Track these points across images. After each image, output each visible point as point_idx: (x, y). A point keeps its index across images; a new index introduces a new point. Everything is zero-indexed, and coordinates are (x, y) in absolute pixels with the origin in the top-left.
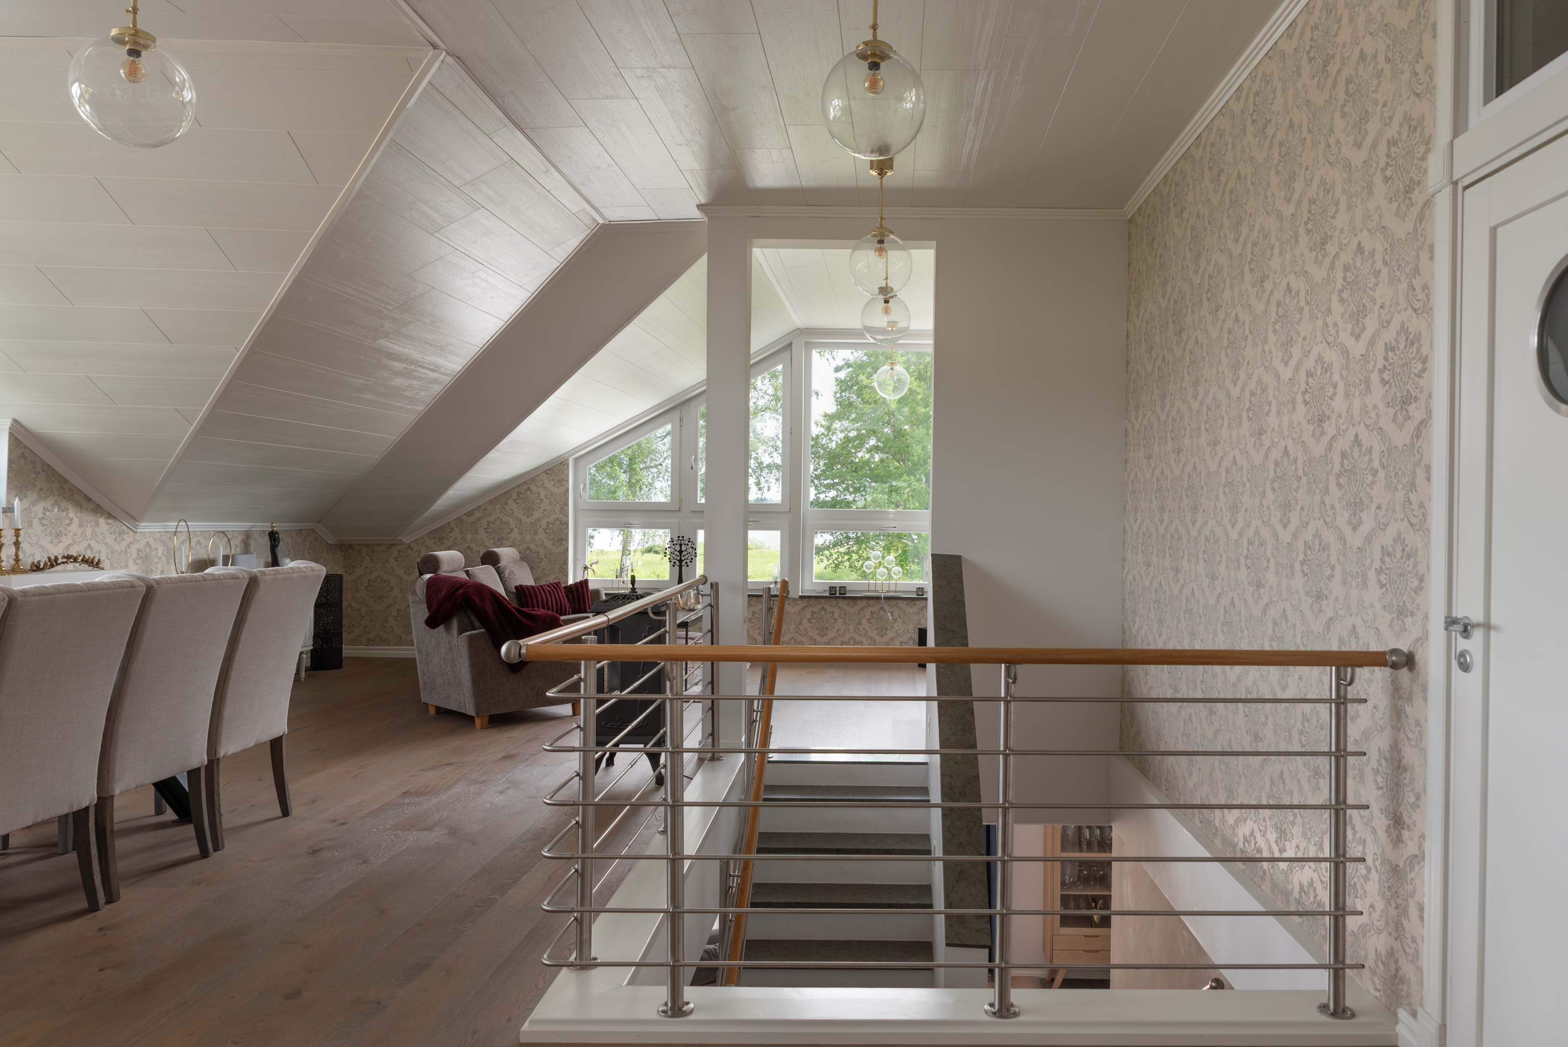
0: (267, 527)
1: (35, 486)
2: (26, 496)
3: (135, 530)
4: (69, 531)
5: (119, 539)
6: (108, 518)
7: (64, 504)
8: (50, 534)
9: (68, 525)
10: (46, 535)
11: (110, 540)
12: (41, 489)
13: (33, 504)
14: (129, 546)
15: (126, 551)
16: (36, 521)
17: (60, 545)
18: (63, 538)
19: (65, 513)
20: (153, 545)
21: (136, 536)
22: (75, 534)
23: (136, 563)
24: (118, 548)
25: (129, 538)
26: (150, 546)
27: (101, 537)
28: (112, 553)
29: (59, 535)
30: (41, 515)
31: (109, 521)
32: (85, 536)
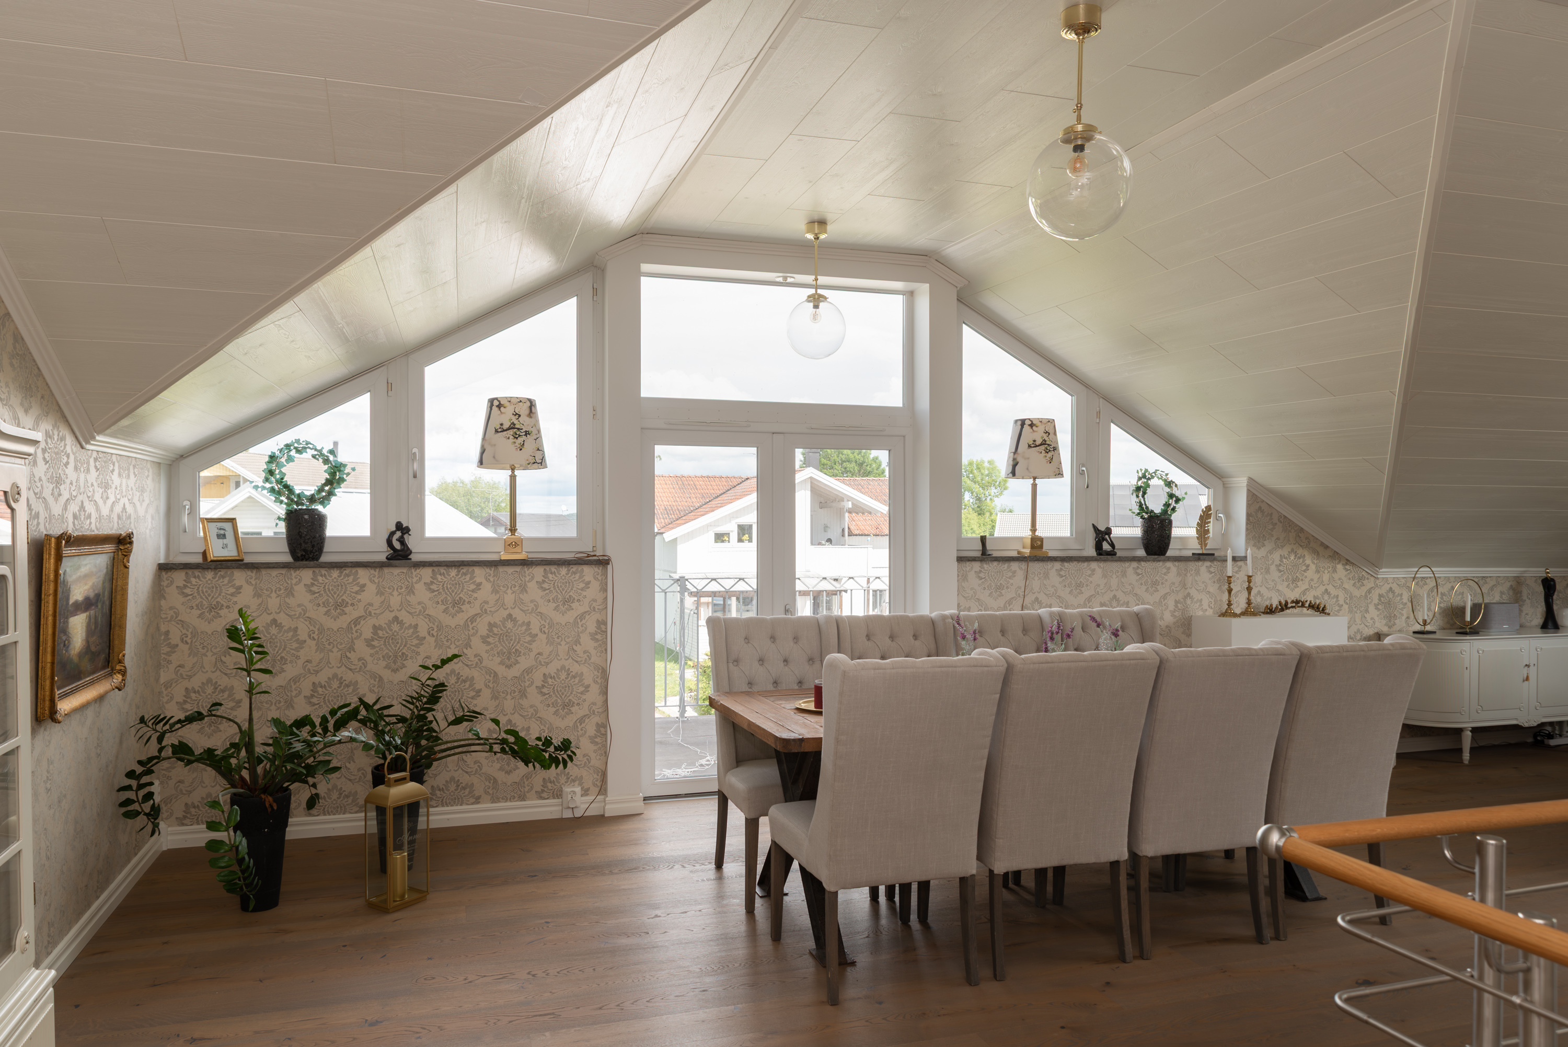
0: (1540, 572)
1: (1272, 536)
2: (1264, 545)
3: (1376, 576)
4: (1306, 577)
5: (1358, 585)
6: (1347, 564)
7: (1300, 551)
8: (1287, 579)
9: (1304, 571)
10: (1283, 580)
11: (1348, 585)
12: (1278, 539)
13: (1271, 552)
14: (1369, 591)
15: (1366, 596)
16: (1273, 568)
17: (1297, 590)
18: (1299, 583)
19: (1301, 560)
20: (1397, 590)
21: (1377, 582)
22: (1312, 580)
23: (1377, 609)
24: (1357, 593)
25: (1369, 584)
26: (1393, 592)
27: (1339, 582)
28: (1351, 598)
29: (1295, 580)
30: (1278, 562)
31: (1348, 567)
32: (1323, 581)
